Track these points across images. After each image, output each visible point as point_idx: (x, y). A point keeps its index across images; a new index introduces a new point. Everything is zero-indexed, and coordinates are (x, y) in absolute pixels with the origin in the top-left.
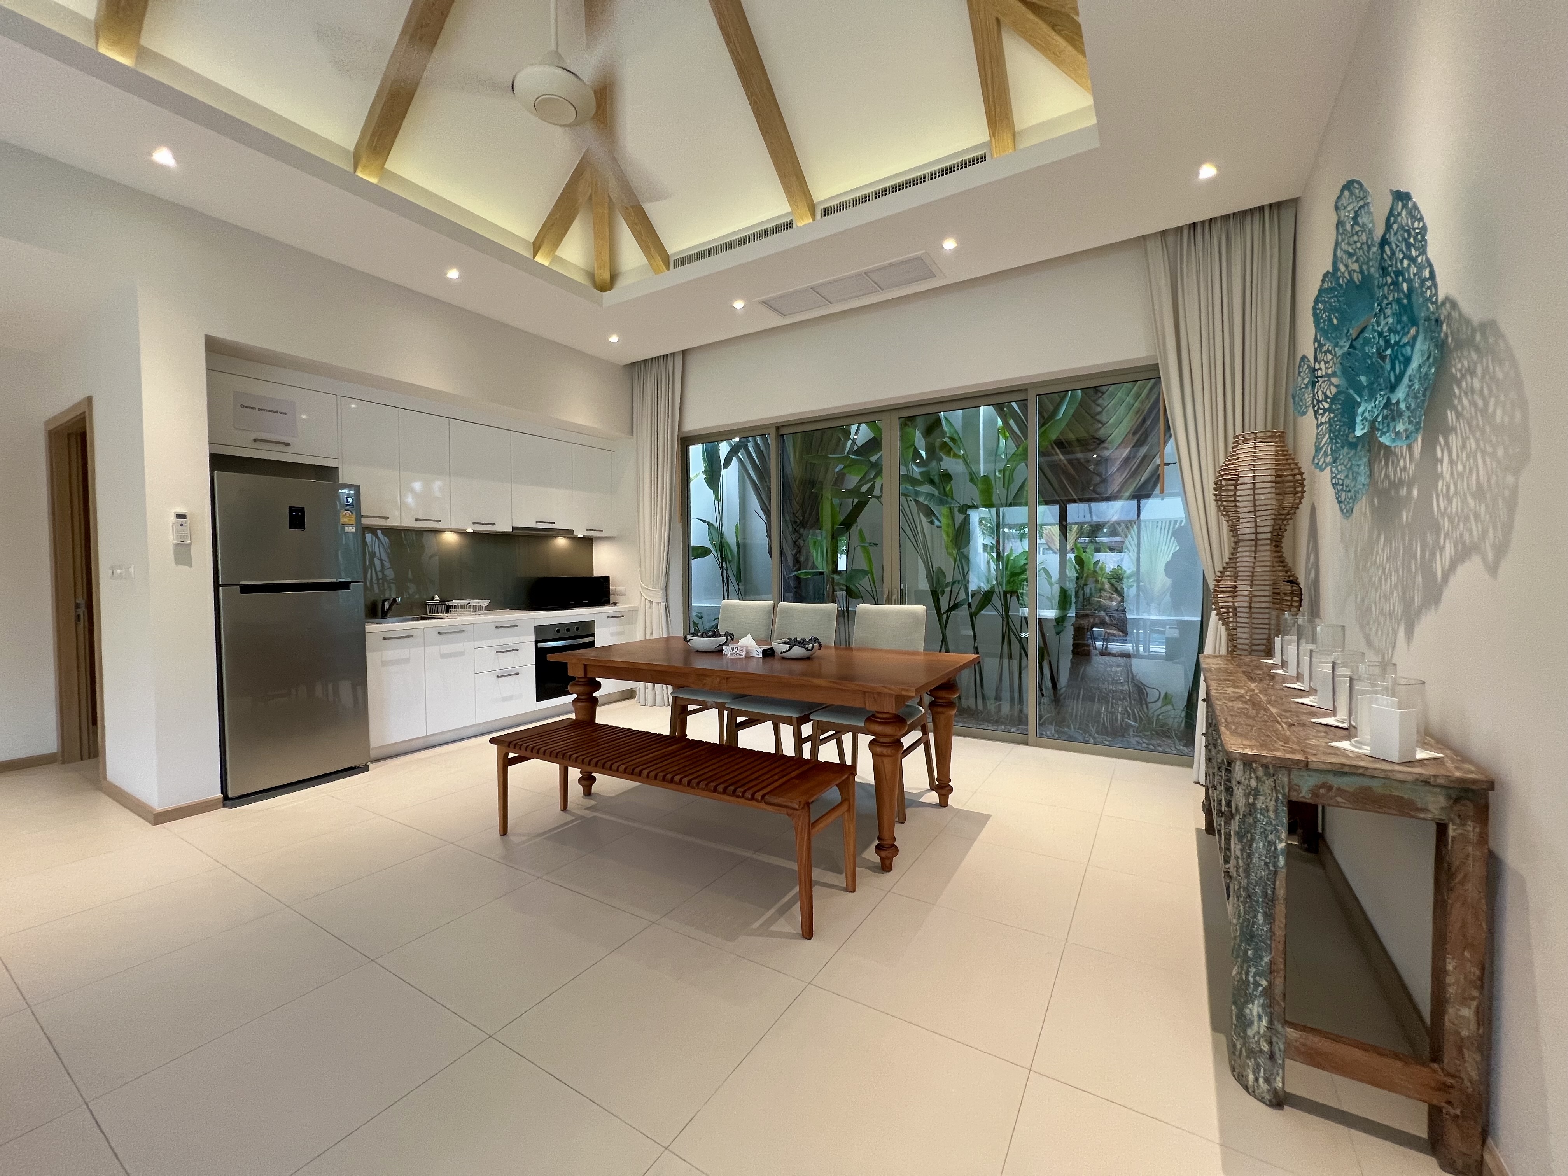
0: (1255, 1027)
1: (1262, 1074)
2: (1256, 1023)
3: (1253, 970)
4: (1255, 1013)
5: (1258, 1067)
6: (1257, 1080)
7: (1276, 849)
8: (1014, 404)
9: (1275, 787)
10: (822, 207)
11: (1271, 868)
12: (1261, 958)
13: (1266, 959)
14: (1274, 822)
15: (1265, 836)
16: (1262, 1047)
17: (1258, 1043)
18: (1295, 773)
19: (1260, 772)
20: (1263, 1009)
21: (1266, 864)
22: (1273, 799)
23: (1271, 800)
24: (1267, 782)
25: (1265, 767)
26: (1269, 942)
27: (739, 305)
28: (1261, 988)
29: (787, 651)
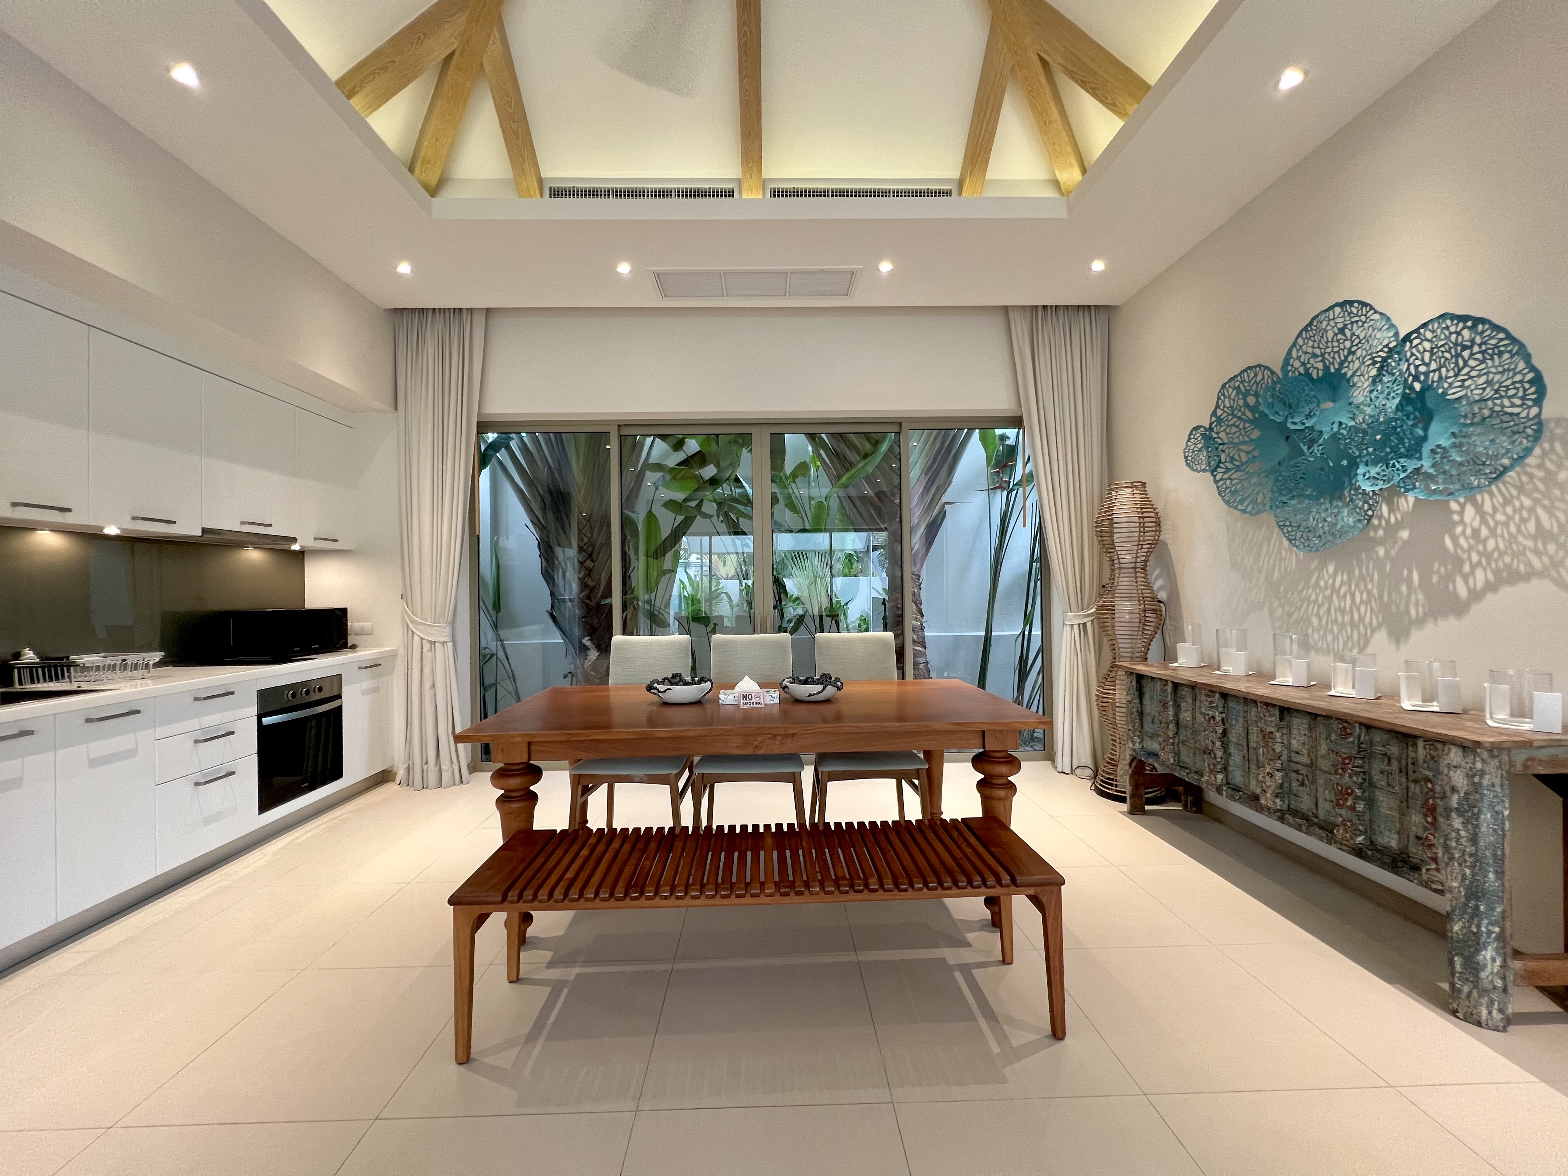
0: (1489, 969)
1: (1496, 1006)
2: (1489, 966)
3: (1485, 922)
4: (1488, 957)
5: (1492, 1002)
6: (1490, 1013)
7: (1503, 816)
8: (823, 435)
9: (1500, 766)
10: (773, 186)
11: (1500, 833)
12: (1493, 909)
13: (1499, 910)
14: (1500, 795)
15: (1491, 806)
16: (1496, 984)
17: (1492, 981)
18: (1513, 751)
19: (1485, 755)
20: (1496, 953)
21: (1495, 830)
22: (1499, 776)
23: (1497, 777)
24: (1492, 763)
25: (1490, 751)
26: (1500, 894)
27: (624, 268)
28: (1494, 935)
29: (819, 693)
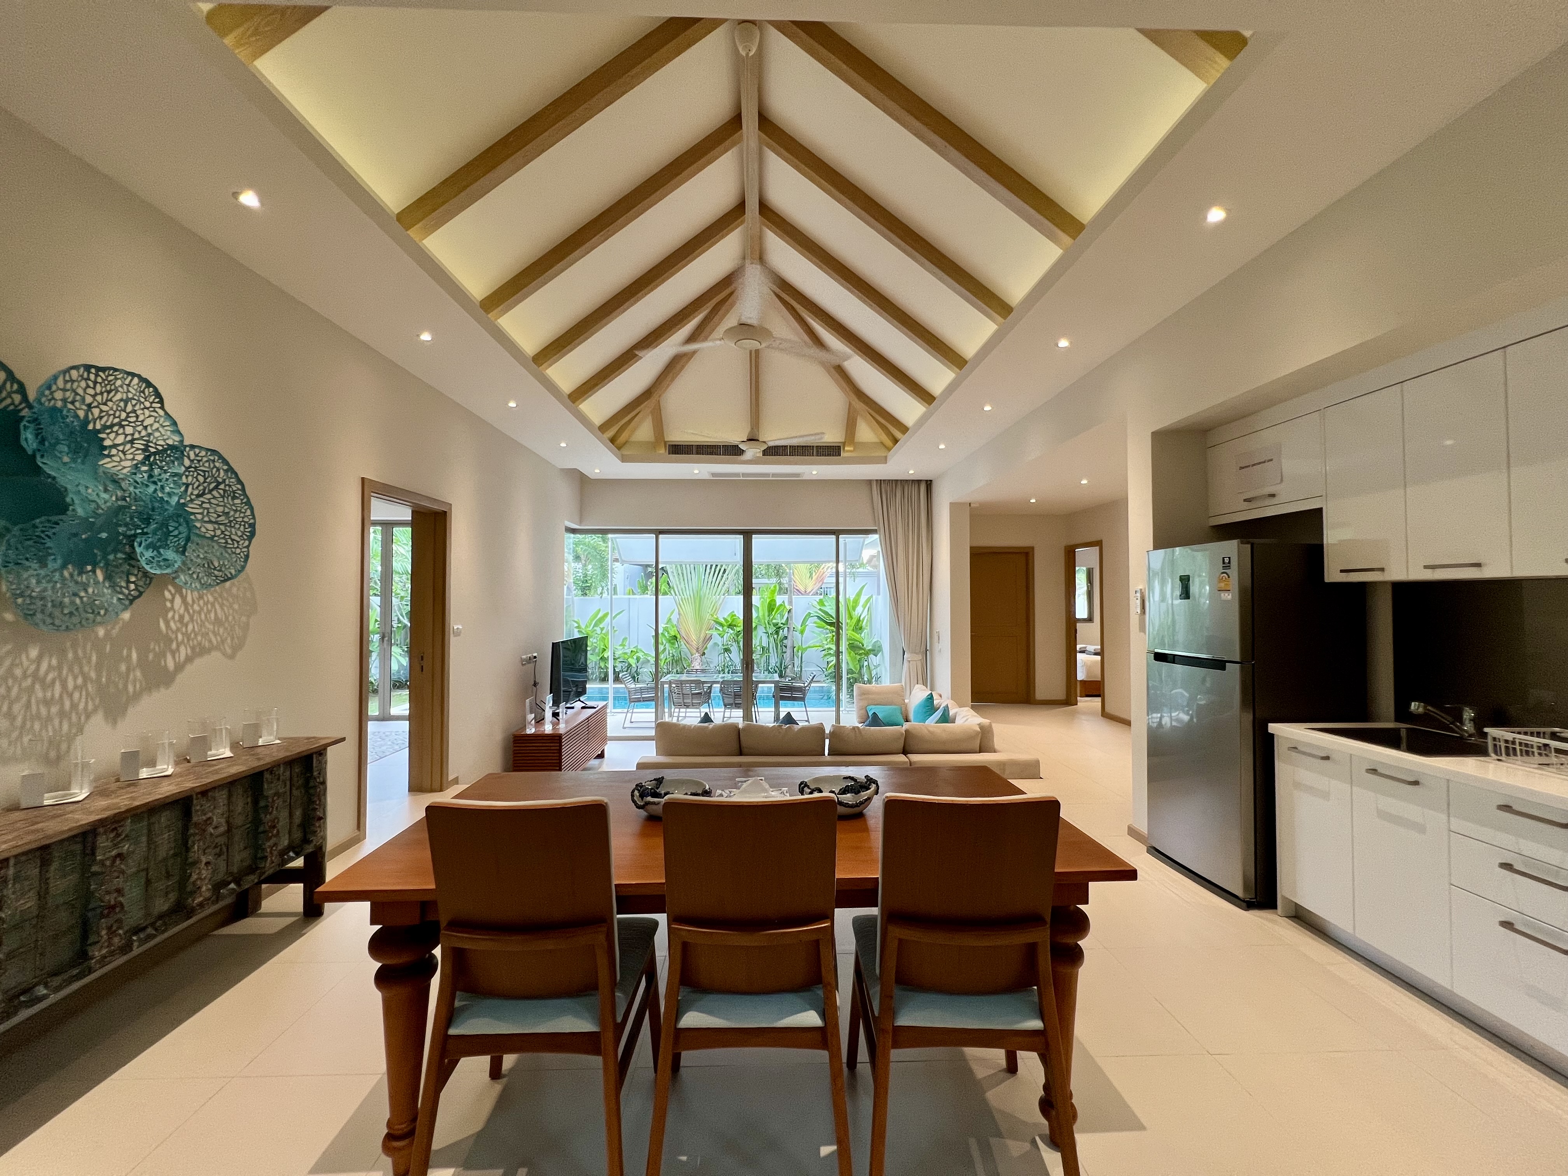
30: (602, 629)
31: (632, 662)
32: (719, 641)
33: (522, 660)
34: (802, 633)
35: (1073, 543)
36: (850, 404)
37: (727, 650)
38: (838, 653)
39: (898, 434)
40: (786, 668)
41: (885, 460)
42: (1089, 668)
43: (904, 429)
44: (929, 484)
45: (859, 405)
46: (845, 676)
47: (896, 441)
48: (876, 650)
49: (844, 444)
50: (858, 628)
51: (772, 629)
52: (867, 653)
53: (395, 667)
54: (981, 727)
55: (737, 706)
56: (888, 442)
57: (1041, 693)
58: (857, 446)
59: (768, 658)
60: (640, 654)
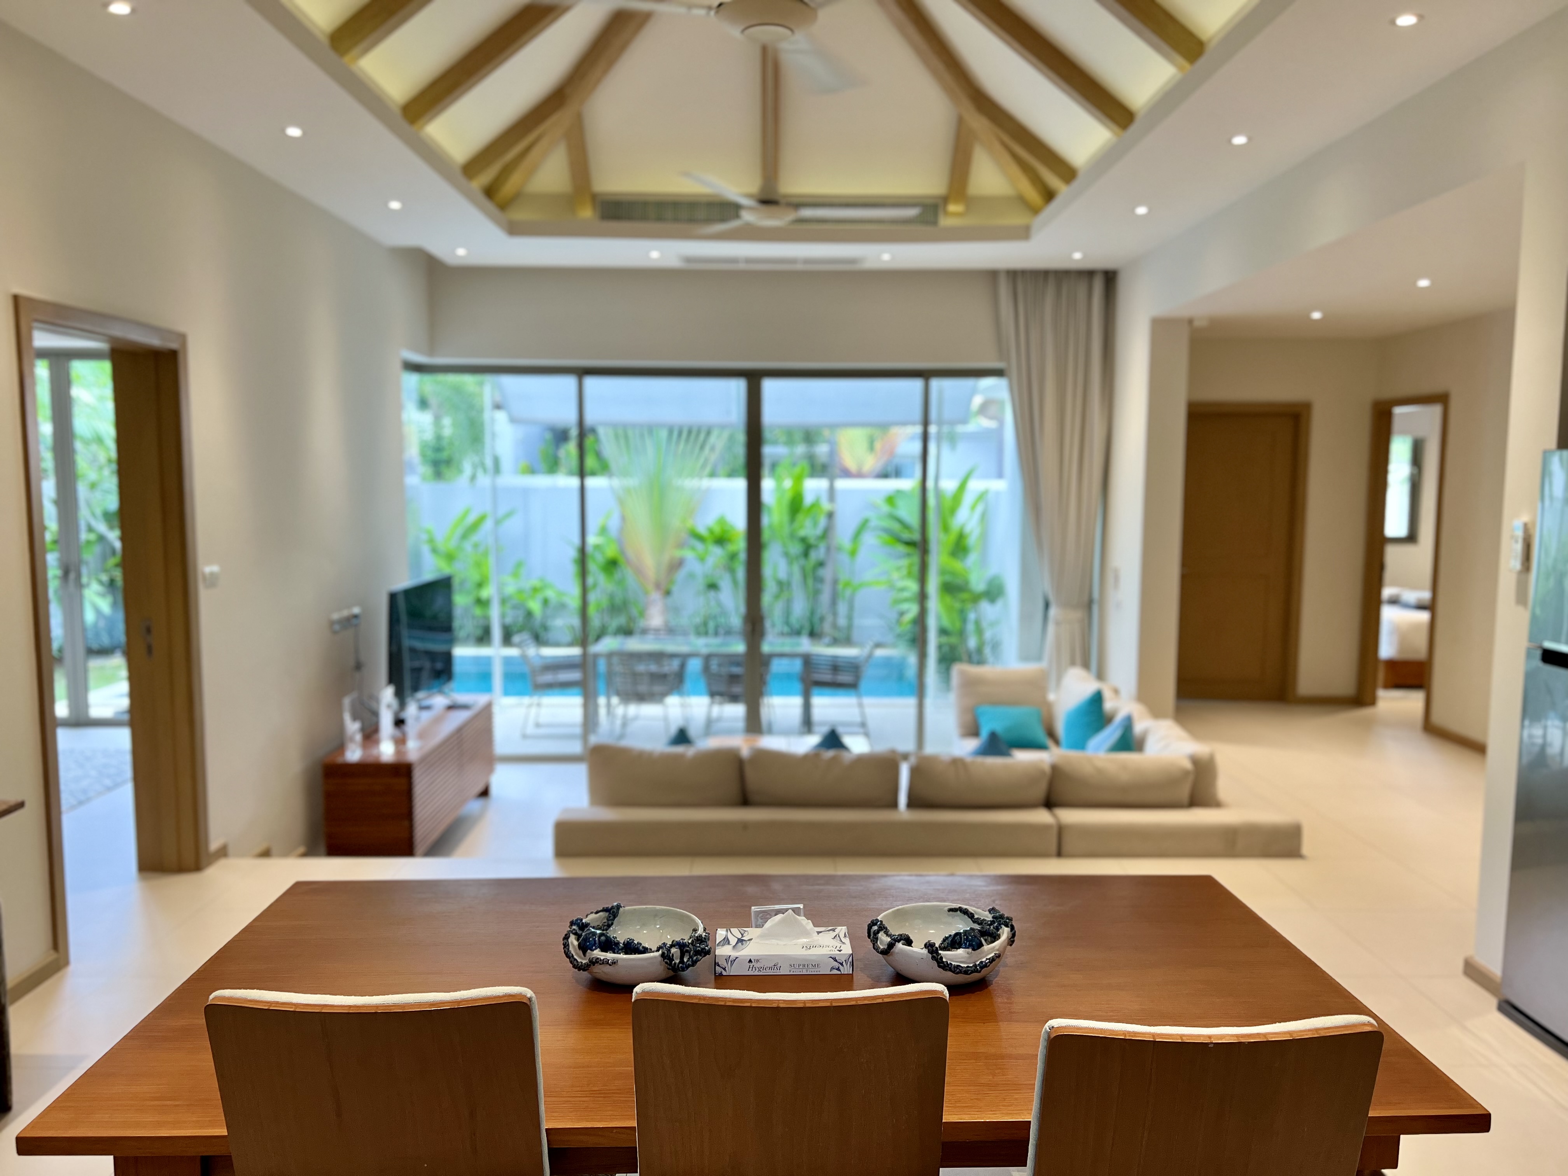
30: (476, 546)
31: (535, 606)
32: (698, 569)
33: (332, 623)
34: (853, 553)
35: (1387, 393)
36: (960, 121)
37: (713, 586)
38: (923, 597)
39: (1053, 180)
40: (822, 619)
41: (1024, 233)
42: (1403, 635)
43: (1068, 173)
44: (1110, 278)
45: (978, 123)
46: (933, 640)
47: (1049, 195)
48: (993, 593)
49: (945, 200)
50: (960, 548)
51: (796, 548)
52: (976, 598)
53: (90, 617)
54: (1196, 761)
55: (734, 699)
56: (1033, 195)
57: (1307, 682)
58: (971, 203)
59: (789, 603)
60: (550, 593)
